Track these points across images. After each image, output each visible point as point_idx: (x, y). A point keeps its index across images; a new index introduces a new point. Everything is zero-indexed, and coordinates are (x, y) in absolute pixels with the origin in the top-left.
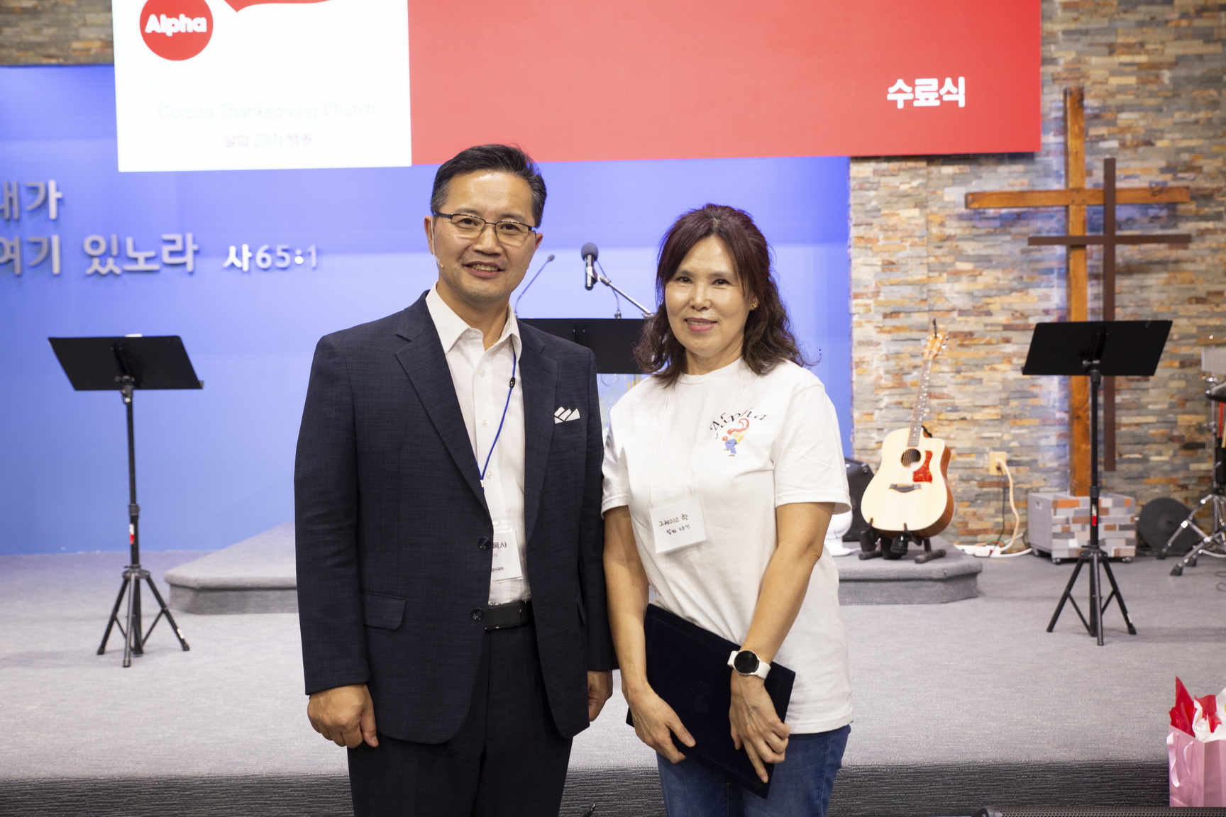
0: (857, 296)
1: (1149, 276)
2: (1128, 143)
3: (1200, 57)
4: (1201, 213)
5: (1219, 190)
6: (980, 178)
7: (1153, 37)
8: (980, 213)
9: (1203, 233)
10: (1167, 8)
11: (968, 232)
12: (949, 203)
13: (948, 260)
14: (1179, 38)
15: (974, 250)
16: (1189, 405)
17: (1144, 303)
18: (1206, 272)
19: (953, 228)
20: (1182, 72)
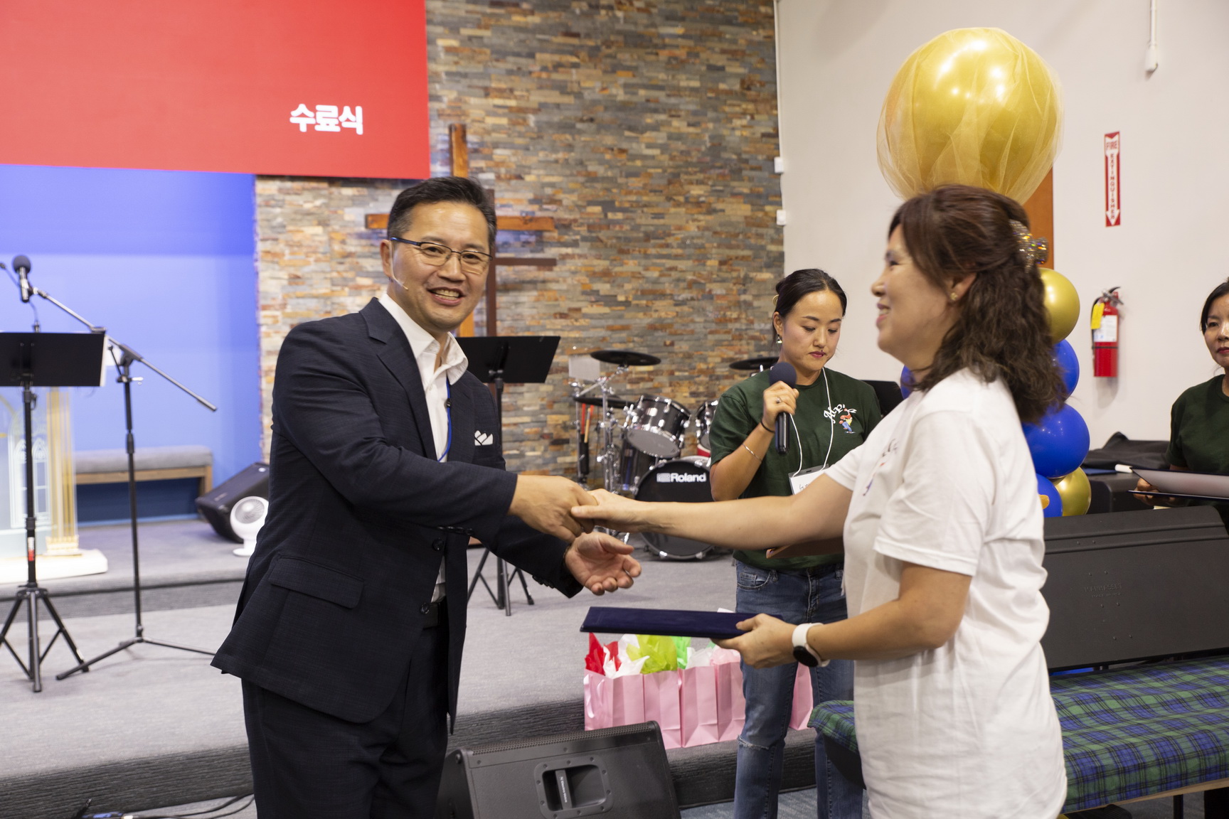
0: (265, 308)
1: (522, 293)
2: (503, 176)
3: (558, 106)
4: (562, 240)
5: (575, 221)
6: (376, 200)
7: (520, 84)
8: (377, 233)
9: (564, 257)
10: (530, 61)
11: (366, 249)
12: (349, 222)
13: (349, 275)
14: (541, 88)
15: (372, 266)
16: (556, 406)
17: (519, 317)
18: (567, 291)
19: (353, 246)
20: (544, 117)
